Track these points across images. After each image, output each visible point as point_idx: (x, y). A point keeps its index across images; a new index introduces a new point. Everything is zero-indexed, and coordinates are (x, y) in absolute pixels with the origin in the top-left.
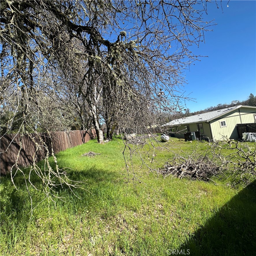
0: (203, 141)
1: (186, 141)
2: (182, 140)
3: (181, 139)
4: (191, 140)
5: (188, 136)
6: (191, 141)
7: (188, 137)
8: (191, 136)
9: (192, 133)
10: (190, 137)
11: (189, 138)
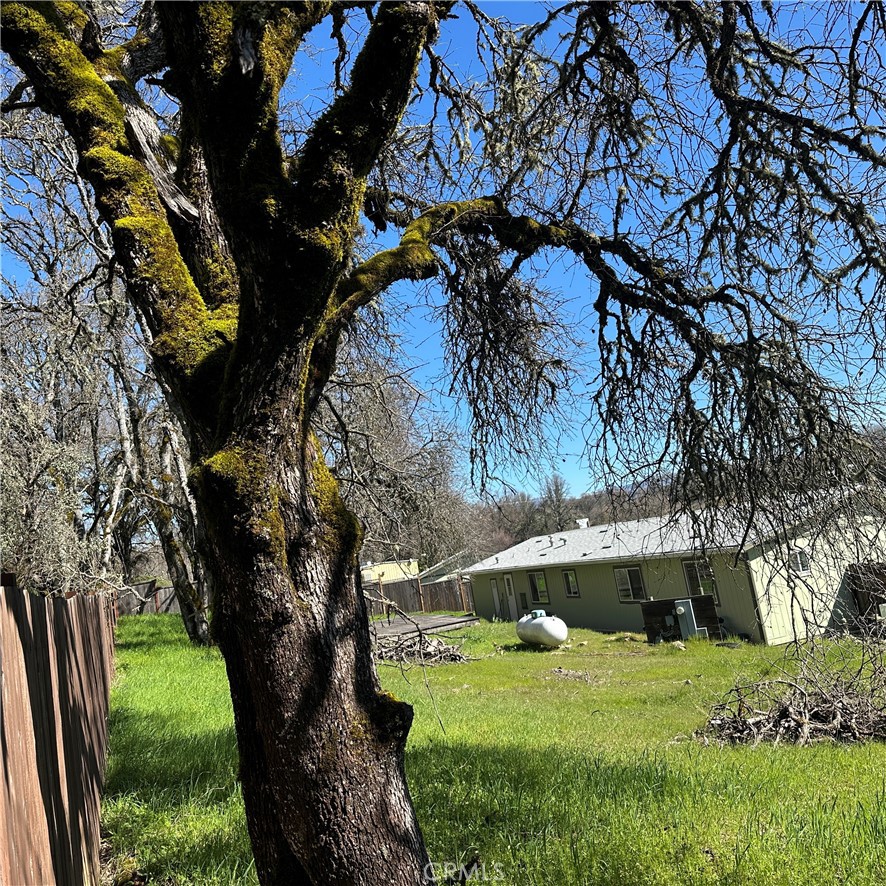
0: (730, 640)
1: (652, 641)
2: (632, 639)
3: (629, 634)
4: (678, 637)
5: (660, 619)
6: (678, 643)
7: (660, 625)
8: (676, 617)
9: (682, 604)
10: (669, 621)
11: (665, 628)
